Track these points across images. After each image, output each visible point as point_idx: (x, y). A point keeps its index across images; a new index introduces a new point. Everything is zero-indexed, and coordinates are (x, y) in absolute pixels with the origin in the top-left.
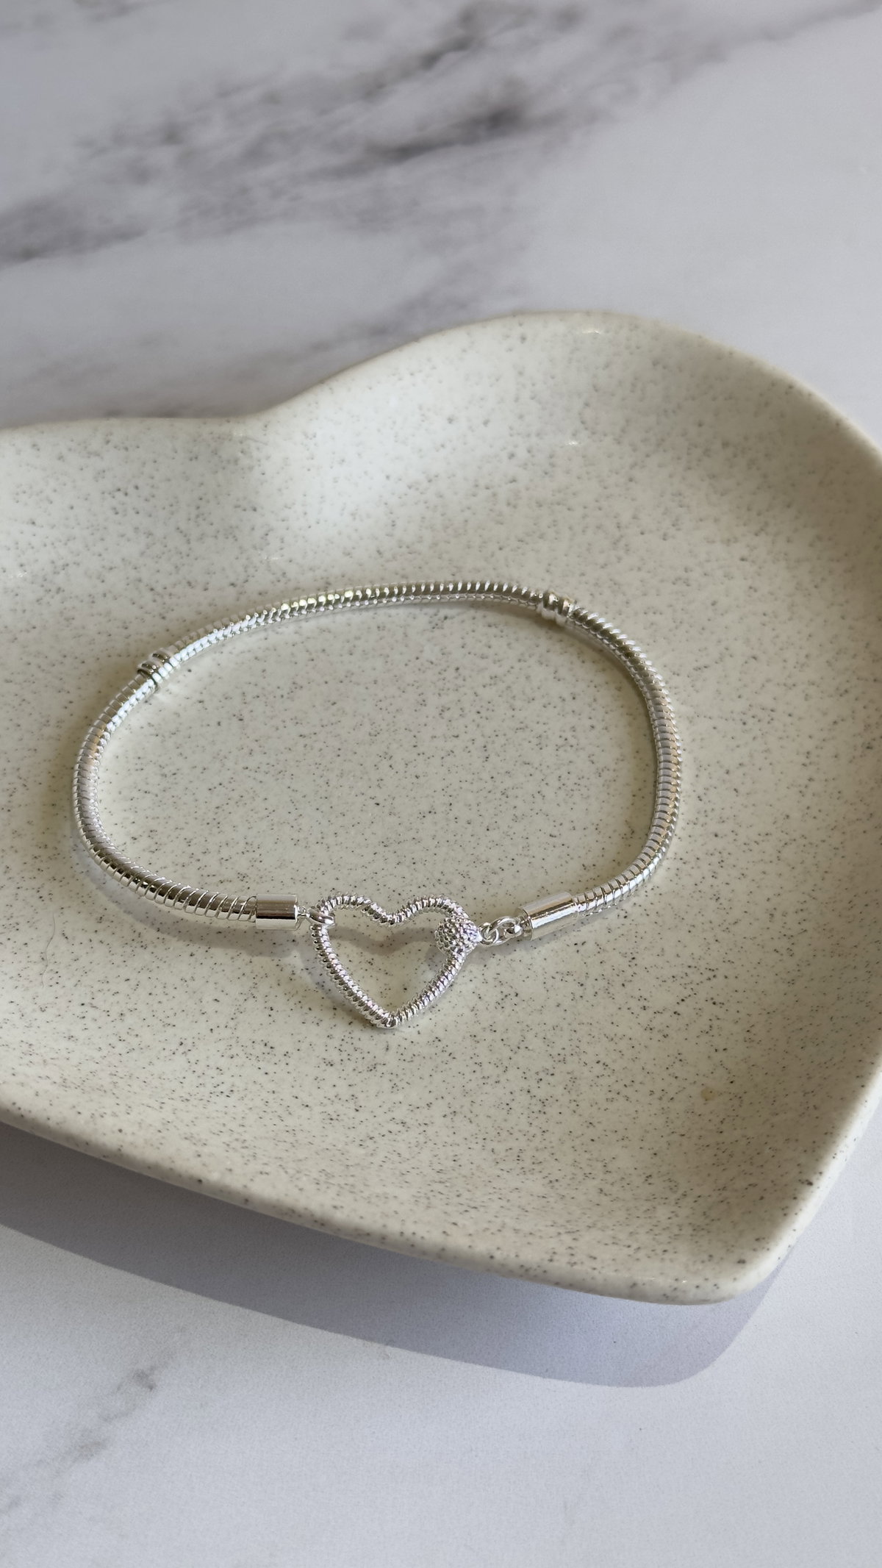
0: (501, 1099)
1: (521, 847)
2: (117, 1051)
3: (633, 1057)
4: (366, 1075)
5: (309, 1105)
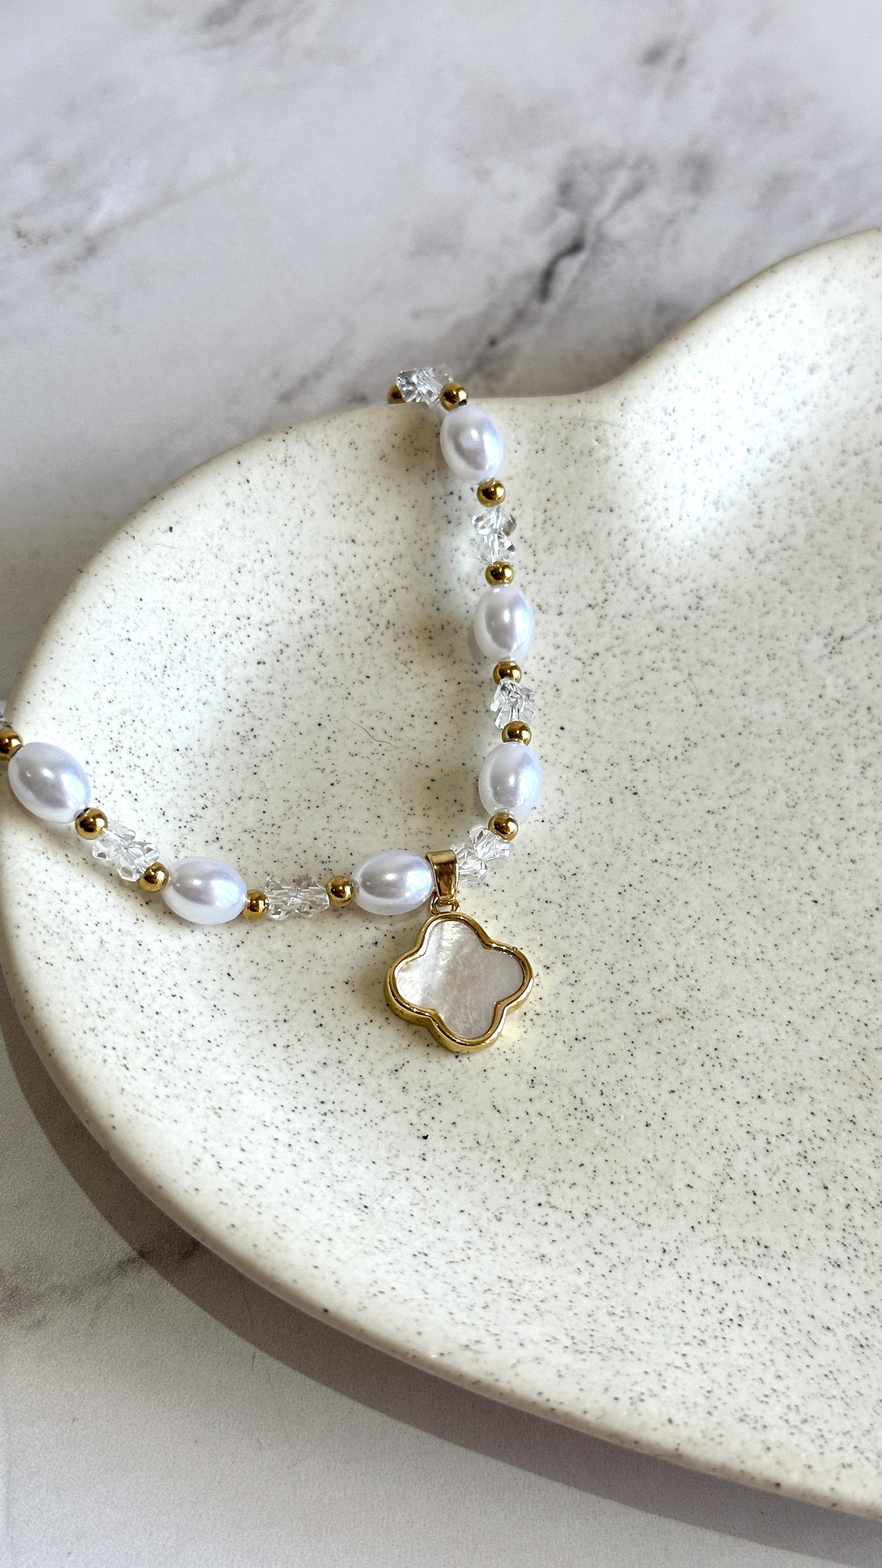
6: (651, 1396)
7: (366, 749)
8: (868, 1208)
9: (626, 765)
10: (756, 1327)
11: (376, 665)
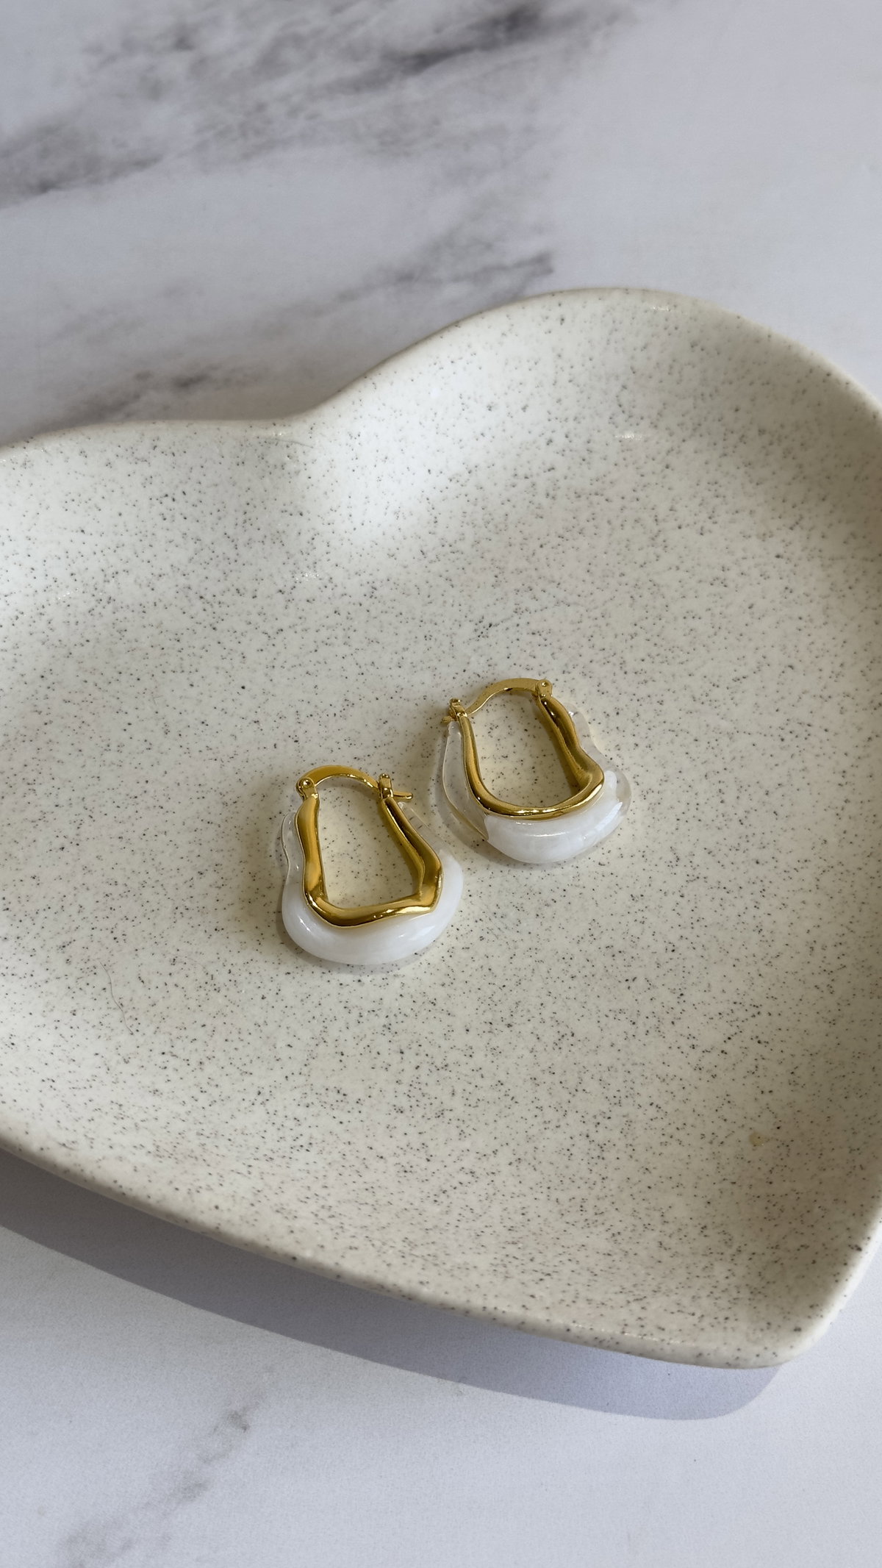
0: (561, 1144)
1: (571, 877)
2: (200, 1104)
3: (685, 1099)
4: (434, 1121)
5: (384, 1156)
6: (207, 1189)
7: (78, 698)
8: (433, 1068)
9: (292, 719)
10: (321, 1152)
11: (96, 632)
